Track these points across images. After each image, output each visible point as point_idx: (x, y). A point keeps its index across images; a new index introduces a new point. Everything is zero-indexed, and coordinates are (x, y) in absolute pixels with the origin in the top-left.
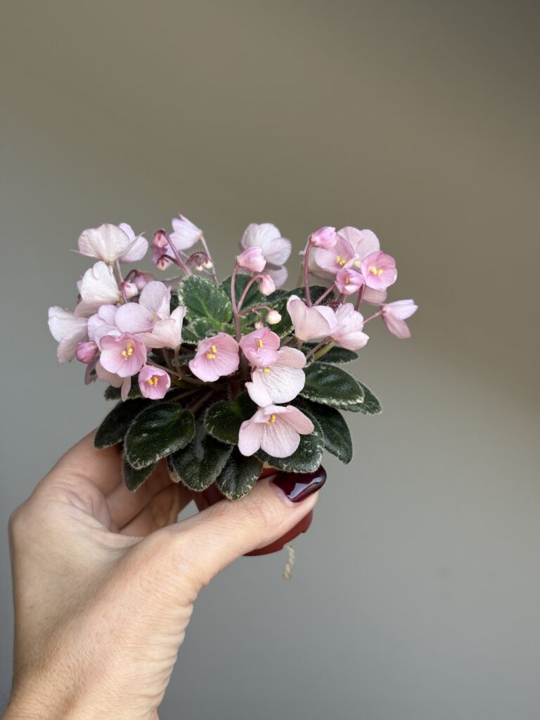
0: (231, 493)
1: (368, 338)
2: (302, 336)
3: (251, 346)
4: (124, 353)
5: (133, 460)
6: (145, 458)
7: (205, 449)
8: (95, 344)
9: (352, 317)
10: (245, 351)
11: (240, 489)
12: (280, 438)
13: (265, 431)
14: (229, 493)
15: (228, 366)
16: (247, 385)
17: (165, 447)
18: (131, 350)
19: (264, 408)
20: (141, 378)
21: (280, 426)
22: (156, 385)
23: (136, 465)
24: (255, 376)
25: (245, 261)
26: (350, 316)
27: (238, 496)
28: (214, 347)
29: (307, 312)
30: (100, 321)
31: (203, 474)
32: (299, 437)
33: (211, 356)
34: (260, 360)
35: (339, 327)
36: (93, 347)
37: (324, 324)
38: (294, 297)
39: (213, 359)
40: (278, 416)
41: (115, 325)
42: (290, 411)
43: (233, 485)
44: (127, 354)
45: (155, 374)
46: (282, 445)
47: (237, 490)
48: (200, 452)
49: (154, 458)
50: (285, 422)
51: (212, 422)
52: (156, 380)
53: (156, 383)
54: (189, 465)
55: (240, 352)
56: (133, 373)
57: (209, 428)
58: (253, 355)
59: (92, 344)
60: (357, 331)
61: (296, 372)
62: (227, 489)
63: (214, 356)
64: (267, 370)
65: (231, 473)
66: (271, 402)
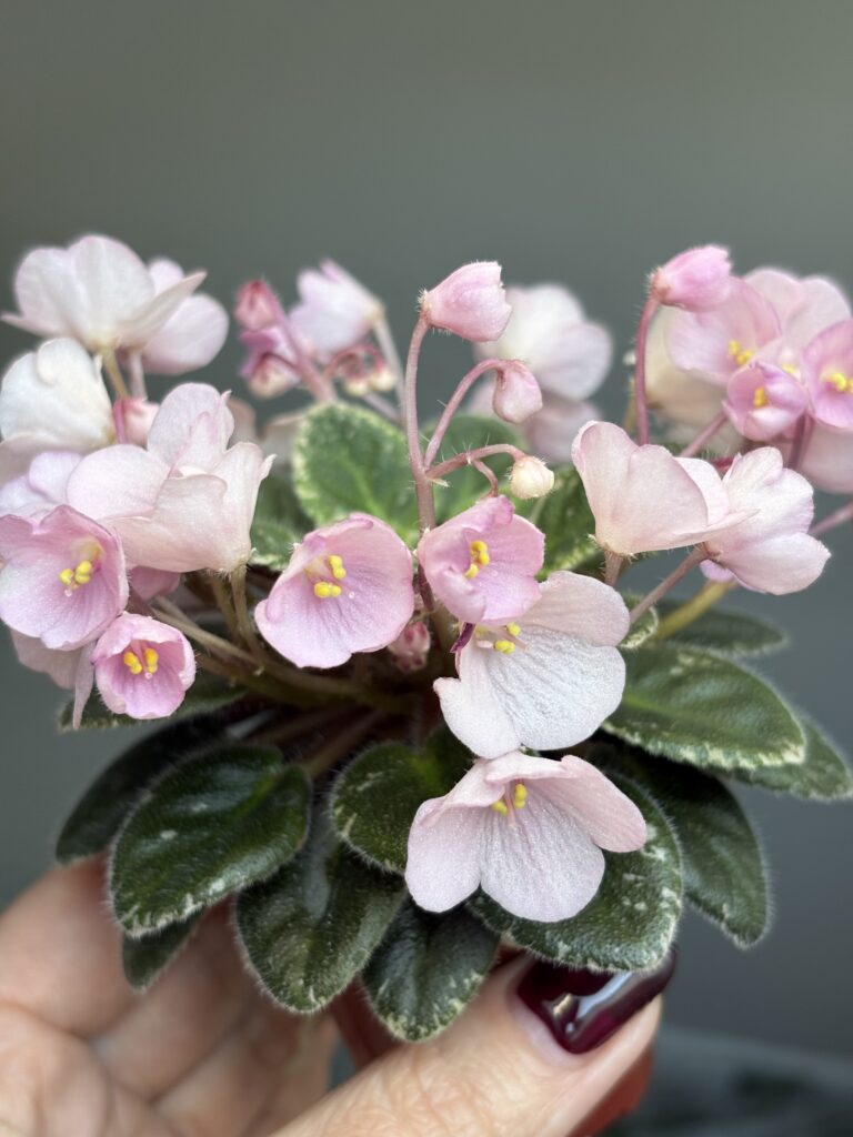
0: (403, 1019)
1: (826, 553)
2: (615, 536)
4: (65, 575)
6: (154, 906)
7: (332, 884)
9: (777, 486)
10: (433, 571)
11: (430, 1009)
12: (541, 858)
13: (497, 834)
14: (396, 1019)
15: (381, 623)
16: (443, 686)
17: (211, 872)
18: (85, 567)
19: (489, 760)
21: (544, 821)
22: (152, 674)
23: (131, 925)
24: (465, 659)
25: (448, 305)
26: (772, 484)
27: (423, 1030)
28: (336, 561)
29: (635, 456)
31: (317, 963)
32: (602, 861)
33: (324, 589)
34: (477, 602)
39: (334, 600)
40: (535, 786)
42: (570, 775)
43: (408, 997)
44: (74, 578)
45: (141, 636)
46: (547, 882)
47: (422, 1015)
48: (317, 894)
49: (180, 906)
50: (559, 809)
51: (350, 803)
52: (153, 658)
53: (153, 669)
54: (281, 930)
55: (420, 582)
57: (341, 823)
58: (452, 584)
60: (792, 529)
61: (598, 653)
62: (391, 1007)
63: (337, 590)
64: (504, 645)
65: (404, 962)
66: (516, 745)
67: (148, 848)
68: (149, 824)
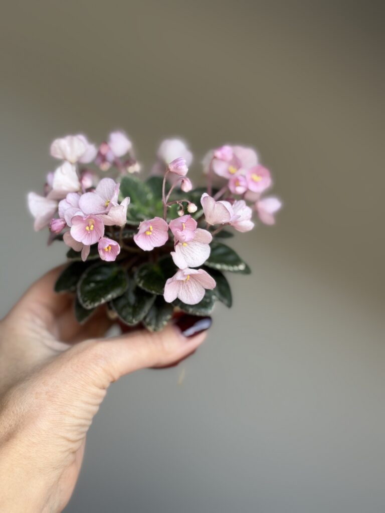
0: (152, 327)
1: (254, 225)
2: (210, 221)
3: (177, 227)
4: (87, 228)
5: (85, 301)
6: (93, 300)
7: (136, 296)
8: (64, 220)
9: (244, 210)
10: (173, 230)
11: (159, 324)
12: (191, 290)
13: (181, 286)
14: (150, 327)
15: (160, 240)
16: (172, 253)
17: (107, 292)
18: (92, 226)
19: (182, 270)
20: (100, 246)
21: (192, 282)
22: (109, 252)
23: (87, 306)
24: (177, 248)
25: (174, 168)
26: (243, 209)
28: (151, 227)
29: (216, 205)
30: (69, 205)
31: (135, 313)
32: (204, 291)
33: (148, 233)
34: (184, 238)
35: (234, 217)
36: (63, 223)
37: (227, 214)
38: (205, 195)
39: (149, 235)
40: (191, 276)
41: (78, 207)
42: (201, 273)
43: (154, 322)
44: (89, 229)
45: (110, 244)
46: (192, 296)
47: (157, 325)
48: (132, 299)
49: (100, 301)
50: (196, 280)
51: (141, 278)
52: (110, 248)
53: (110, 250)
54: (124, 307)
55: (169, 231)
56: (93, 242)
57: (140, 282)
58: (178, 233)
59: (62, 221)
60: (247, 220)
61: (205, 246)
62: (149, 324)
63: (151, 233)
64: (185, 244)
65: (153, 314)
66: (187, 266)
67: (88, 288)
68: (87, 282)
